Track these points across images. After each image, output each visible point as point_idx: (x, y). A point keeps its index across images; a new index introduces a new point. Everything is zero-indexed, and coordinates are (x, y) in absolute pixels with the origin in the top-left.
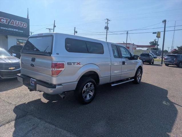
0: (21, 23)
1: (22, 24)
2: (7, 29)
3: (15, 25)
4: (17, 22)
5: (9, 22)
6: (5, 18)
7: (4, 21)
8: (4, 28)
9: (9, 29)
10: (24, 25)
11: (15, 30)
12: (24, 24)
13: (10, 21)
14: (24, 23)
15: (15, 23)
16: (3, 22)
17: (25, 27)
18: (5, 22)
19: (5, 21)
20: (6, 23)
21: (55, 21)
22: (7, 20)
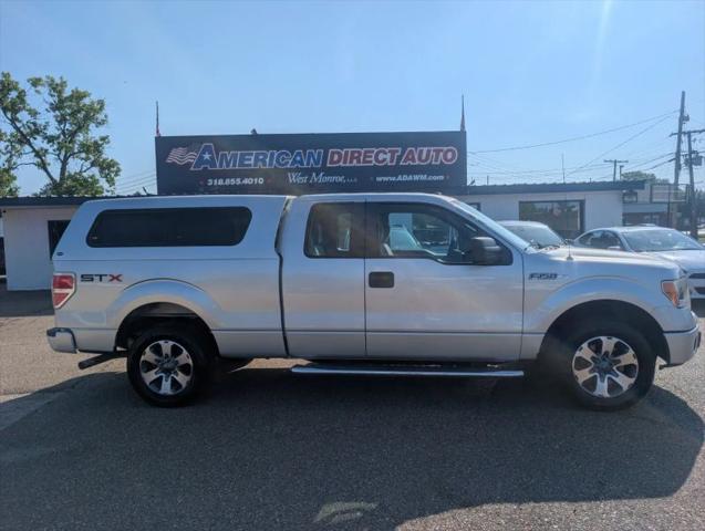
0: (438, 152)
1: (441, 154)
2: (394, 179)
3: (417, 163)
4: (425, 149)
5: (400, 158)
6: (387, 150)
7: (385, 156)
8: (386, 179)
9: (400, 178)
10: (447, 156)
11: (416, 178)
12: (448, 150)
13: (403, 153)
14: (445, 149)
15: (416, 157)
16: (384, 160)
17: (452, 160)
18: (388, 160)
19: (388, 156)
20: (392, 161)
21: (683, 93)
22: (393, 153)
